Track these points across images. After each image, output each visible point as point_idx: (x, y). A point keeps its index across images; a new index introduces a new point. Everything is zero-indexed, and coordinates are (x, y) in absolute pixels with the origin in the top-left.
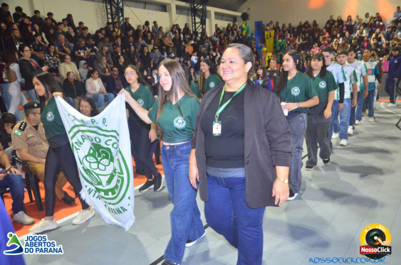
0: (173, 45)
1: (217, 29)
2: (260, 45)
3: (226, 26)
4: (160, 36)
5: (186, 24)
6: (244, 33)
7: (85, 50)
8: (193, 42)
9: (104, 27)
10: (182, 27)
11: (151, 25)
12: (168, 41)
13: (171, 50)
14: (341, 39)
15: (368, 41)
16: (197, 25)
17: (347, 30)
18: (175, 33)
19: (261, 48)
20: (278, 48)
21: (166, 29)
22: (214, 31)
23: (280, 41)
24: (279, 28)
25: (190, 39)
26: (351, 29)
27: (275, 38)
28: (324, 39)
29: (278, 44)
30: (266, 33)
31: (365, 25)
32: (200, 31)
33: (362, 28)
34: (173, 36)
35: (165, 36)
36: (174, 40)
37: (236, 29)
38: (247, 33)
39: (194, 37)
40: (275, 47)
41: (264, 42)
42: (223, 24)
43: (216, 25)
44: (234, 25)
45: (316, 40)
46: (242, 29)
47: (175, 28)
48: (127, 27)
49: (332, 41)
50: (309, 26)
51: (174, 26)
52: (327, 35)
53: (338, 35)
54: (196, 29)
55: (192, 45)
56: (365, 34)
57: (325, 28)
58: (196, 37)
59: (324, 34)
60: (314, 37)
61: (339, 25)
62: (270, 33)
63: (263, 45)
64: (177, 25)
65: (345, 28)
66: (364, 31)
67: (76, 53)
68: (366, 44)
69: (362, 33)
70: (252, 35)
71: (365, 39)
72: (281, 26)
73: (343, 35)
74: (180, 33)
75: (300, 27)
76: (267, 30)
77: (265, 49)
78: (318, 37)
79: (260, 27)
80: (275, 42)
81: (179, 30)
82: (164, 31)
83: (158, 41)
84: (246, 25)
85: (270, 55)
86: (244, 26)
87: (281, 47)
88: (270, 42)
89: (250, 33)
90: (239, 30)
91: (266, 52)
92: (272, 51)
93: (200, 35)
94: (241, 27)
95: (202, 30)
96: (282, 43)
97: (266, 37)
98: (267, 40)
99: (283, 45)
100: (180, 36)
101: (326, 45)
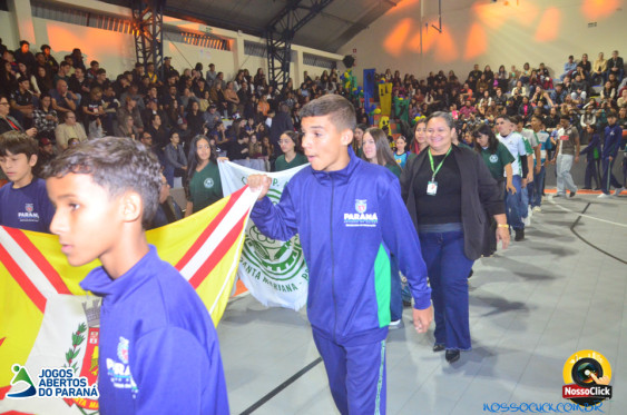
0: (238, 101)
1: (307, 78)
2: (371, 104)
3: (320, 75)
4: (219, 86)
5: (259, 70)
6: (348, 84)
7: (100, 104)
8: (269, 97)
9: (130, 70)
10: (253, 74)
11: (205, 70)
12: (230, 95)
13: (235, 108)
14: (490, 99)
15: (528, 104)
16: (276, 72)
17: (499, 86)
18: (241, 83)
19: (373, 108)
20: (398, 110)
21: (229, 75)
22: (302, 80)
23: (401, 99)
24: (399, 80)
25: (265, 93)
26: (505, 85)
27: (393, 94)
28: (466, 98)
29: (397, 104)
30: (380, 86)
31: (525, 80)
32: (281, 80)
33: (519, 84)
34: (238, 87)
35: (226, 86)
36: (240, 93)
37: (335, 80)
38: (352, 85)
39: (271, 88)
40: (393, 108)
41: (377, 100)
42: (316, 72)
43: (305, 73)
44: (332, 73)
45: (454, 100)
46: (345, 80)
47: (242, 75)
48: (167, 71)
49: (477, 102)
50: (444, 78)
51: (240, 71)
52: (470, 93)
53: (486, 94)
54: (274, 77)
55: (269, 101)
56: (525, 92)
57: (467, 82)
58: (274, 91)
59: (466, 92)
60: (450, 94)
61: (487, 78)
62: (385, 87)
63: (375, 104)
64: (246, 71)
65: (496, 83)
66: (524, 89)
67: (85, 108)
68: (526, 108)
69: (520, 91)
70: (359, 88)
71: (525, 100)
72: (402, 77)
73: (493, 94)
74: (249, 83)
75: (431, 79)
76: (382, 82)
77: (378, 111)
78: (457, 95)
79: (371, 78)
80: (393, 101)
81: (248, 78)
82: (225, 78)
83: (214, 94)
84: (350, 73)
85: (386, 119)
86: (347, 75)
87: (403, 108)
88: (386, 100)
89: (356, 85)
90: (339, 81)
91: (380, 115)
92: (389, 113)
93: (280, 87)
94: (342, 77)
95: (284, 79)
96: (405, 103)
97: (380, 93)
98: (382, 99)
99: (405, 106)
100: (249, 88)
101: (468, 107)
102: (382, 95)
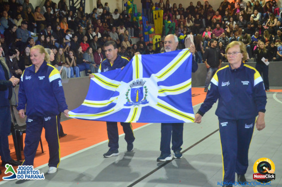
2: (147, 25)
4: (29, 10)
6: (130, 11)
14: (235, 23)
19: (149, 28)
20: (168, 30)
23: (170, 22)
24: (169, 7)
29: (167, 26)
30: (155, 12)
35: (36, 10)
38: (133, 11)
39: (71, 12)
40: (164, 29)
46: (128, 7)
57: (218, 10)
62: (158, 13)
63: (151, 25)
72: (171, 5)
77: (152, 30)
80: (164, 24)
84: (132, 2)
85: (158, 37)
86: (129, 3)
87: (171, 29)
88: (158, 23)
89: (136, 11)
91: (154, 33)
92: (161, 31)
94: (126, 5)
96: (172, 25)
97: (154, 17)
98: (155, 21)
99: (172, 27)
101: (218, 29)
102: (156, 19)
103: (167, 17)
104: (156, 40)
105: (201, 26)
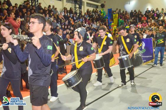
2: (110, 21)
4: (57, 14)
6: (102, 14)
10: (68, 9)
13: (63, 22)
14: (153, 20)
16: (77, 9)
19: (111, 23)
20: (120, 24)
22: (86, 12)
23: (121, 20)
26: (159, 16)
29: (120, 21)
30: (114, 15)
32: (79, 12)
33: (164, 15)
38: (104, 14)
39: (75, 15)
40: (118, 23)
42: (91, 9)
48: (40, 8)
50: (136, 13)
51: (64, 8)
54: (76, 11)
62: (116, 16)
63: (112, 21)
64: (66, 8)
65: (155, 15)
66: (165, 17)
70: (106, 16)
72: (122, 12)
73: (154, 19)
75: (132, 13)
76: (114, 14)
77: (113, 24)
79: (110, 12)
80: (118, 21)
81: (67, 11)
83: (56, 16)
84: (103, 10)
85: (115, 27)
86: (102, 11)
87: (122, 23)
88: (115, 20)
89: (105, 14)
90: (99, 13)
91: (114, 25)
92: (117, 25)
93: (78, 14)
94: (100, 11)
95: (80, 12)
96: (122, 21)
97: (114, 17)
98: (114, 19)
99: (122, 22)
100: (68, 15)
101: (145, 23)
102: (114, 18)
103: (119, 18)
104: (115, 28)
105: (137, 22)
